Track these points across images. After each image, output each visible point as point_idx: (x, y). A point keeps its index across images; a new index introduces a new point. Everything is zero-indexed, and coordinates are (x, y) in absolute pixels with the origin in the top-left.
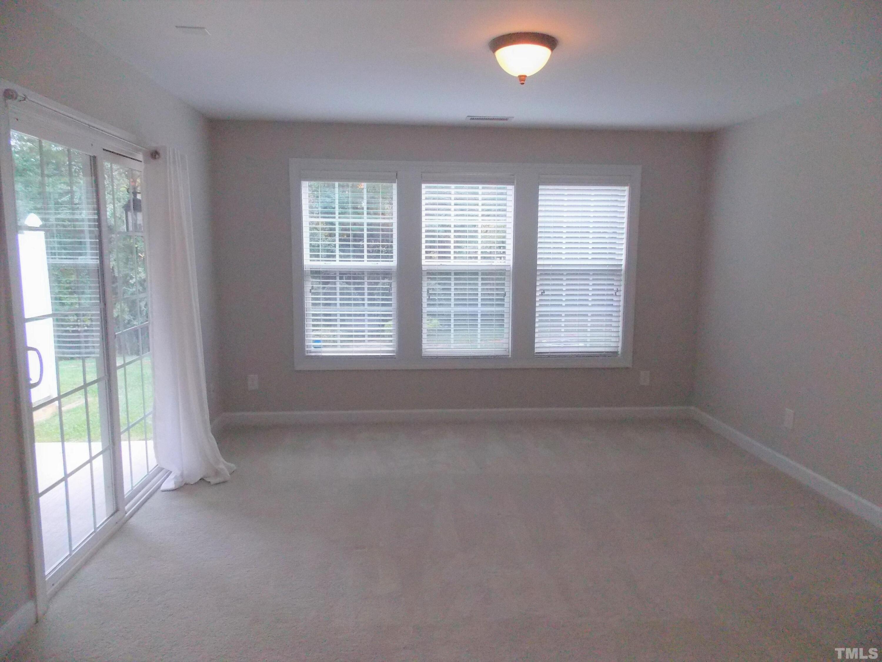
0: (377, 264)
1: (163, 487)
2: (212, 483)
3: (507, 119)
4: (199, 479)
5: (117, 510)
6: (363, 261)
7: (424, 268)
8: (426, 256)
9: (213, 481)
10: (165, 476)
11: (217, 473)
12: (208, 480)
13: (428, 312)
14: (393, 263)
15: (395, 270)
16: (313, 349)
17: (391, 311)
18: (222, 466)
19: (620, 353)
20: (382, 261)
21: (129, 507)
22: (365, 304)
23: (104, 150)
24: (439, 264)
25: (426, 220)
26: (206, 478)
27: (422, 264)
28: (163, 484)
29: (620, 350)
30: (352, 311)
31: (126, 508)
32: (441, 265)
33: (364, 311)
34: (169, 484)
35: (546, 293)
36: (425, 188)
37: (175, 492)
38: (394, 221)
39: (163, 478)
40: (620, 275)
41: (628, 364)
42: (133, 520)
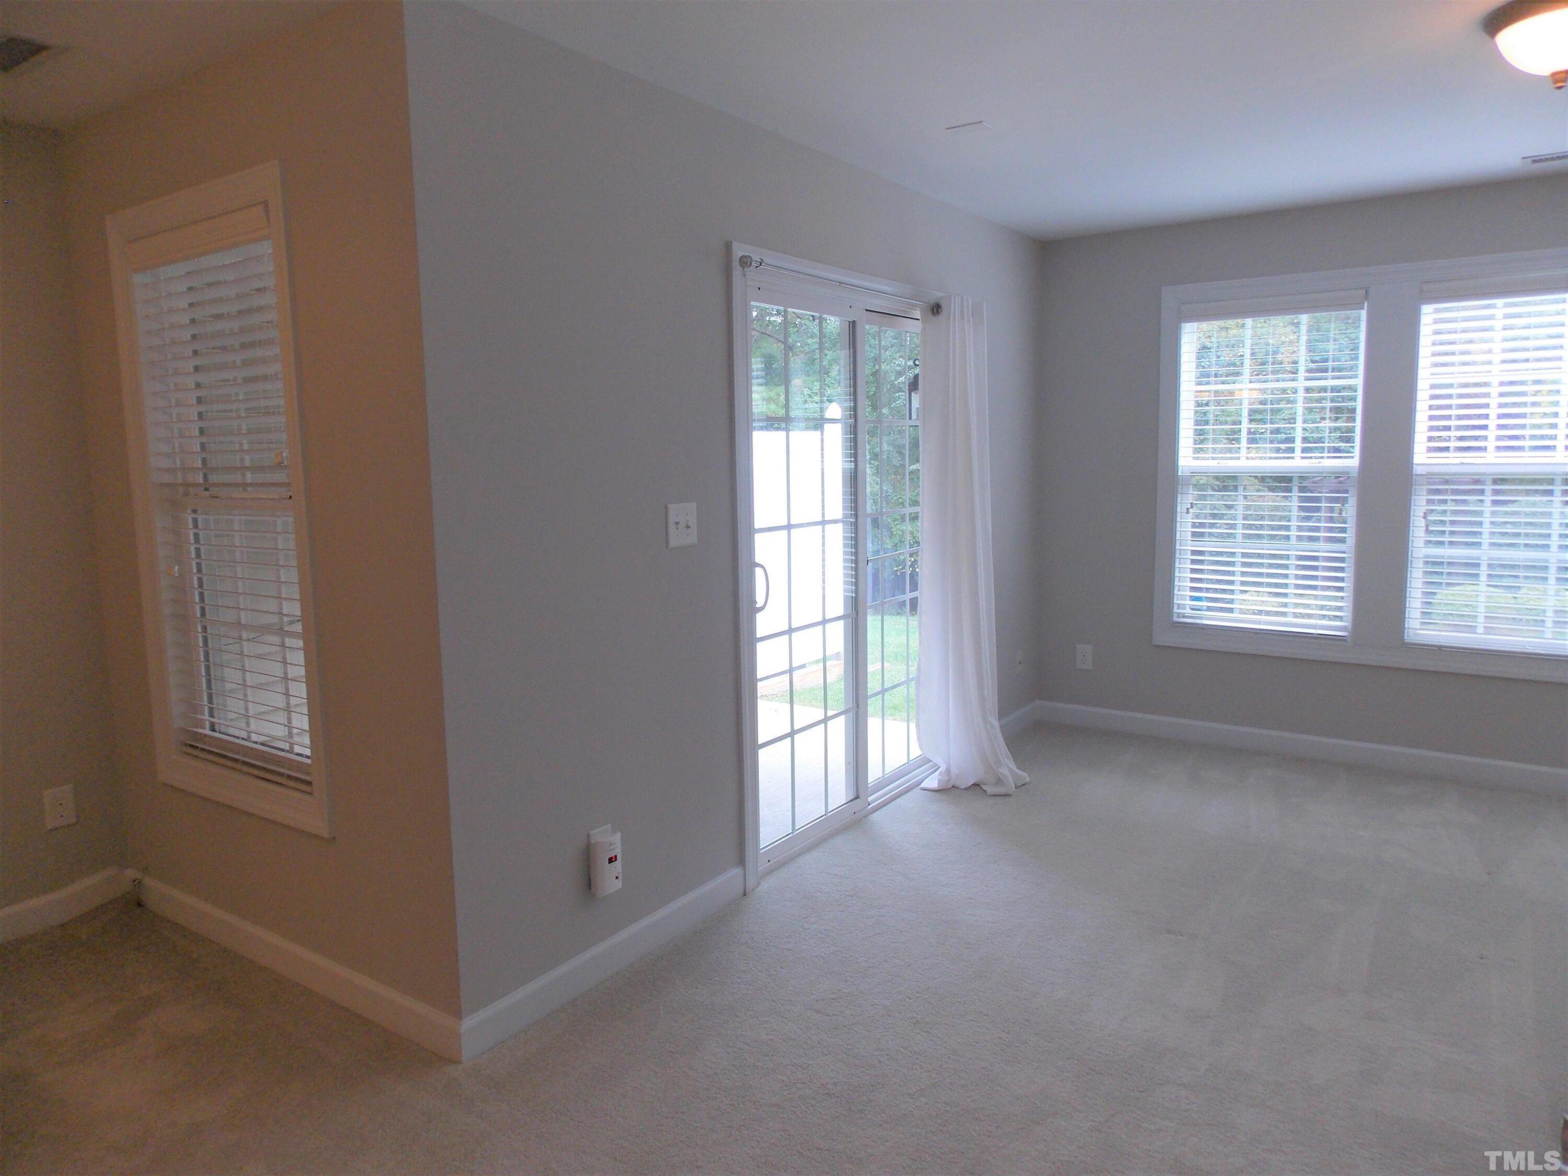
0: (1320, 463)
1: (923, 785)
2: (988, 793)
4: (972, 783)
5: (857, 797)
6: (1293, 458)
7: (1418, 470)
8: (1428, 447)
9: (990, 789)
10: (932, 770)
11: (999, 781)
12: (984, 787)
13: (1427, 556)
14: (1352, 462)
15: (1355, 473)
16: (1188, 611)
17: (1344, 552)
18: (1004, 771)
20: (1328, 457)
21: (874, 799)
22: (1291, 537)
23: (866, 310)
24: (1457, 461)
25: (1432, 375)
26: (984, 784)
27: (1414, 462)
28: (925, 781)
30: (1263, 549)
31: (870, 799)
32: (1462, 464)
33: (1288, 550)
34: (932, 782)
36: (1429, 314)
37: (938, 794)
38: (1359, 382)
39: (926, 773)
42: (876, 816)
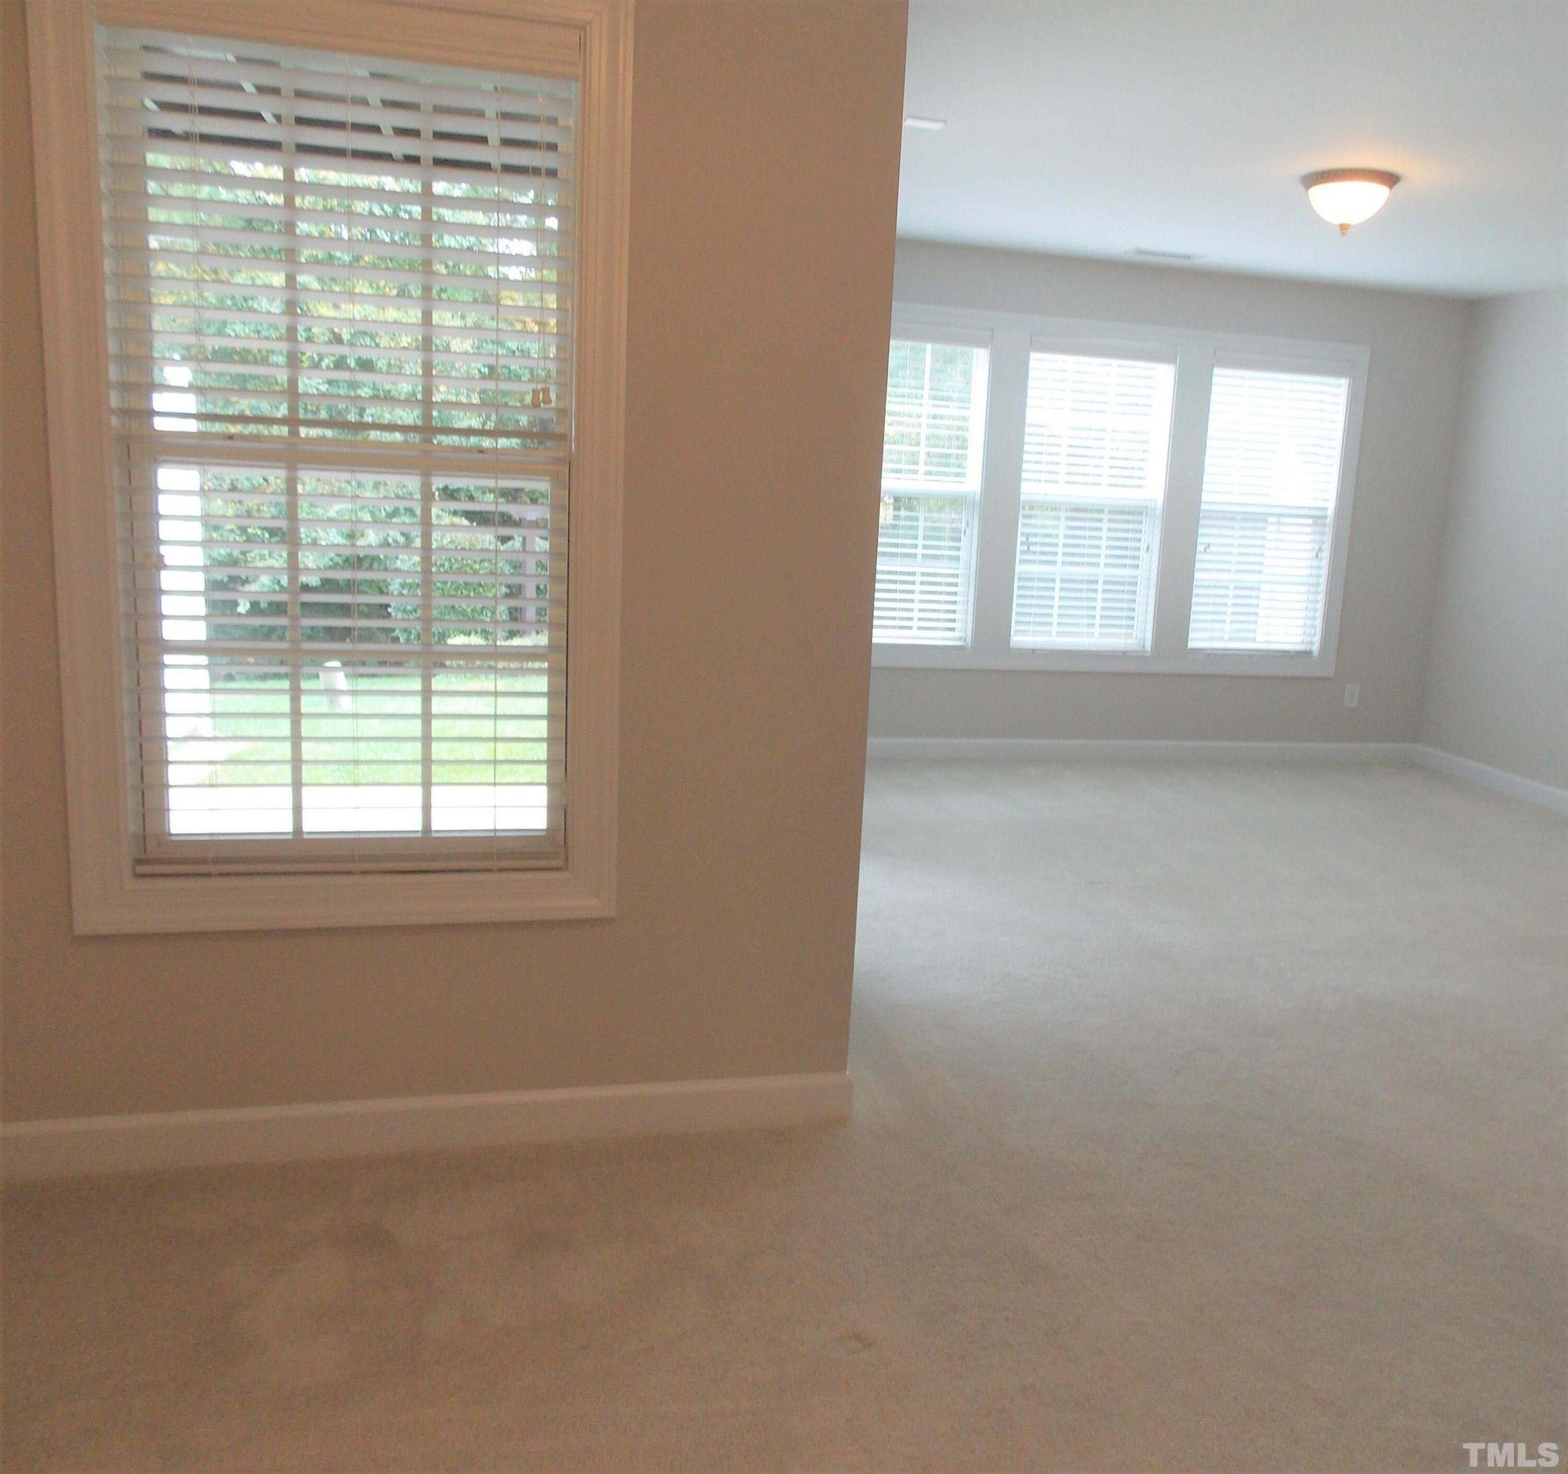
3: (1189, 257)
7: (1023, 498)
8: (1028, 478)
13: (1024, 574)
14: (972, 486)
15: (976, 497)
19: (1315, 653)
20: (947, 481)
22: (918, 555)
27: (1022, 491)
29: (1315, 648)
32: (1046, 493)
33: (915, 567)
35: (1212, 549)
36: (1035, 361)
40: (1324, 525)
41: (1327, 671)
